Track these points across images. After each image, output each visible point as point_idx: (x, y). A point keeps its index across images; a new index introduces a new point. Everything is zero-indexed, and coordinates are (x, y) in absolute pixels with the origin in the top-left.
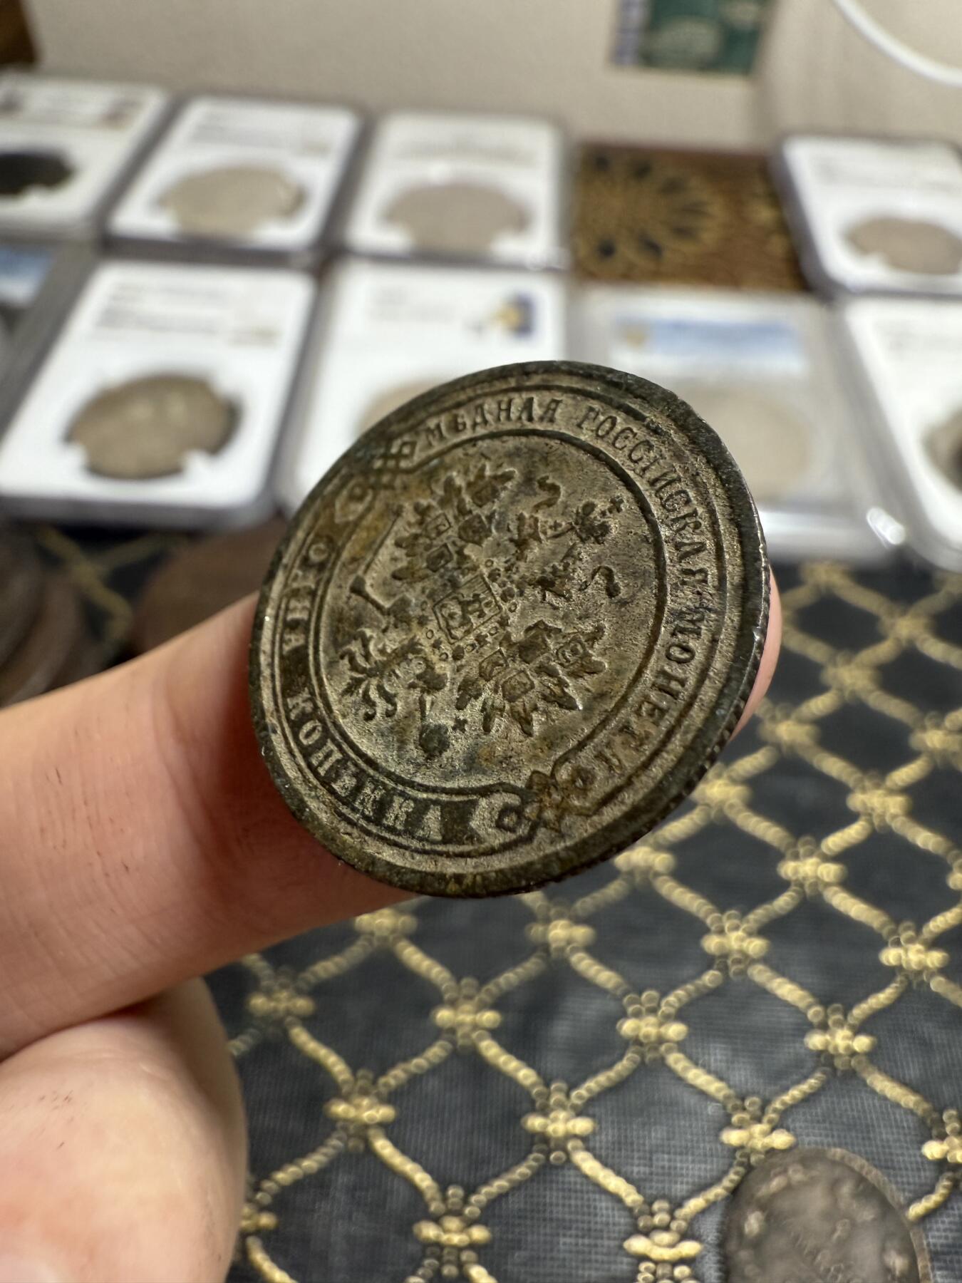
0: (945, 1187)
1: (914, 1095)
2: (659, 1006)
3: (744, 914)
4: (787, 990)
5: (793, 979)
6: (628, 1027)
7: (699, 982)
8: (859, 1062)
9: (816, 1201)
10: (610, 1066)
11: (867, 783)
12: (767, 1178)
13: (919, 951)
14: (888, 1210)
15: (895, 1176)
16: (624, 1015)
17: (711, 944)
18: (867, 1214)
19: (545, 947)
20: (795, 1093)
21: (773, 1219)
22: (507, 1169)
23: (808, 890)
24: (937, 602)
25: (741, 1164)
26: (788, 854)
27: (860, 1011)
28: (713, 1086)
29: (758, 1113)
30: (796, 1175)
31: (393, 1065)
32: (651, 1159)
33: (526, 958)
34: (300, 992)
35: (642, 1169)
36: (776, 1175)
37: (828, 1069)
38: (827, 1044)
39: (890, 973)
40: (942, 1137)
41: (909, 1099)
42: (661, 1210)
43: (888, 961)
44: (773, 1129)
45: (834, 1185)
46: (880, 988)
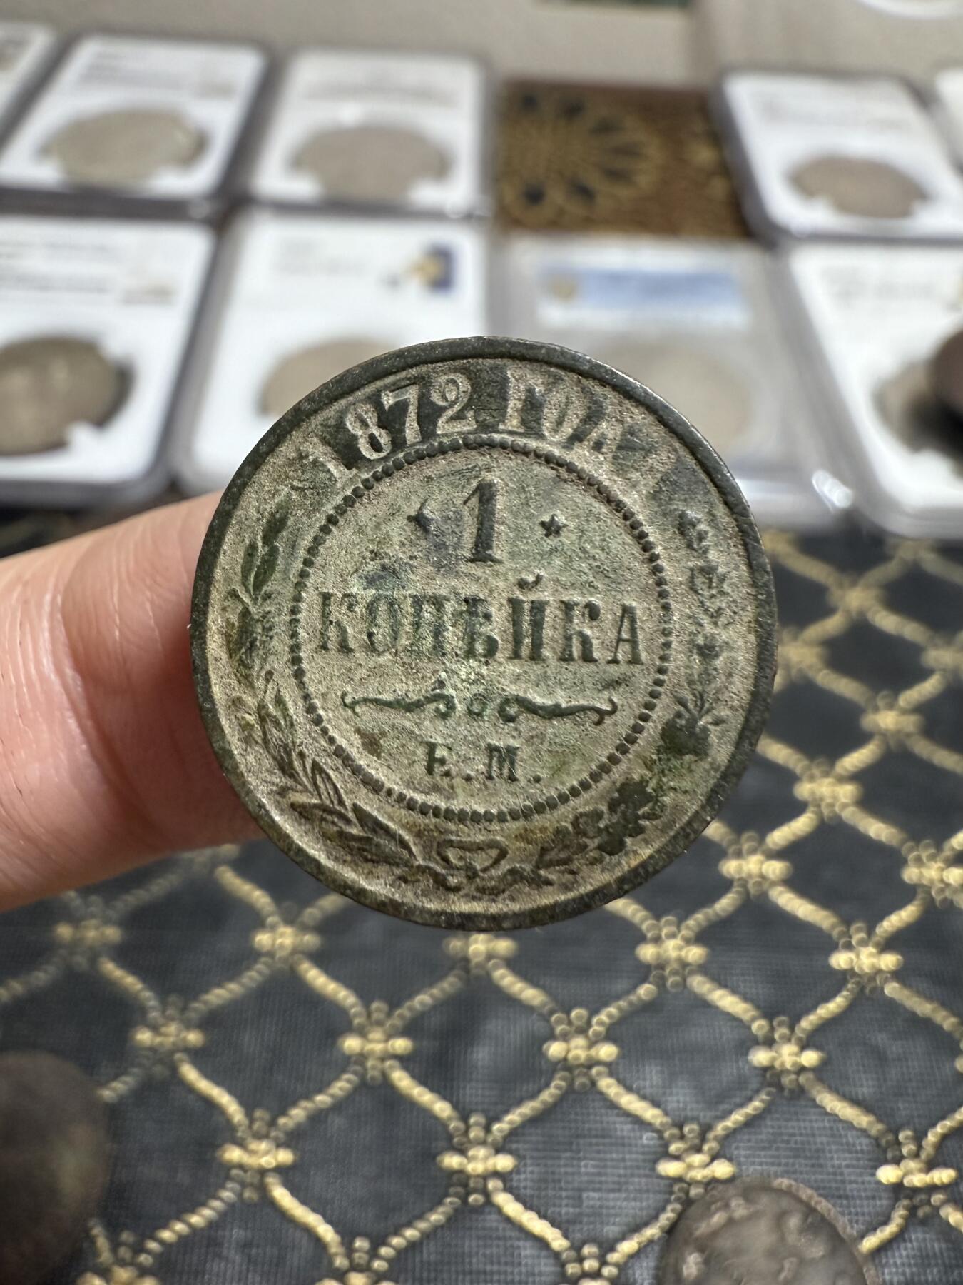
0: (901, 1217)
1: (865, 1116)
2: (589, 1024)
3: (681, 920)
4: (727, 1001)
5: (734, 991)
6: (555, 1049)
7: (633, 998)
8: (808, 1080)
9: (760, 1236)
10: (533, 1096)
11: (816, 771)
12: (707, 1214)
13: (871, 955)
14: (839, 1244)
15: (848, 1207)
16: (552, 1037)
17: (647, 952)
18: (817, 1250)
19: (464, 962)
20: (738, 1117)
21: (712, 1260)
22: (421, 1217)
23: (752, 890)
24: (890, 570)
25: (678, 1200)
26: (731, 850)
27: (807, 1023)
28: (650, 1113)
29: (697, 1141)
30: (739, 1209)
31: (294, 1104)
32: (580, 1198)
33: (442, 977)
34: (188, 1026)
35: (571, 1210)
36: (717, 1210)
37: (773, 1090)
38: (774, 1059)
39: (842, 978)
40: (897, 1161)
41: (862, 1119)
42: (591, 1256)
43: (839, 965)
44: (714, 1158)
45: (780, 1218)
46: (827, 998)
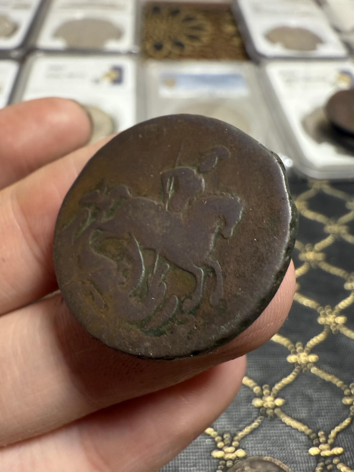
0: (320, 470)
8: (278, 412)
13: (305, 356)
20: (247, 430)
24: (310, 193)
25: (221, 469)
27: (277, 387)
28: (209, 430)
29: (229, 442)
30: (248, 471)
37: (263, 417)
38: (263, 403)
39: (293, 366)
40: (317, 445)
41: (302, 428)
43: (291, 361)
44: (237, 449)
